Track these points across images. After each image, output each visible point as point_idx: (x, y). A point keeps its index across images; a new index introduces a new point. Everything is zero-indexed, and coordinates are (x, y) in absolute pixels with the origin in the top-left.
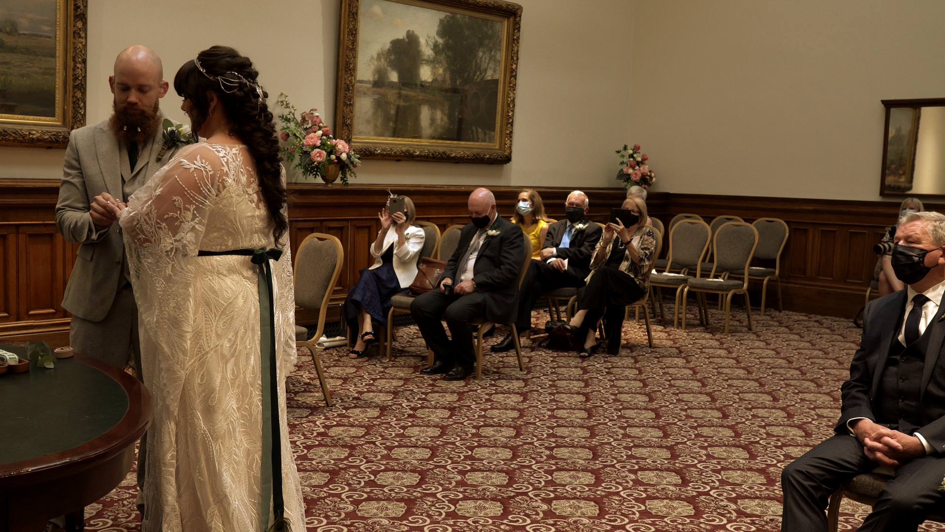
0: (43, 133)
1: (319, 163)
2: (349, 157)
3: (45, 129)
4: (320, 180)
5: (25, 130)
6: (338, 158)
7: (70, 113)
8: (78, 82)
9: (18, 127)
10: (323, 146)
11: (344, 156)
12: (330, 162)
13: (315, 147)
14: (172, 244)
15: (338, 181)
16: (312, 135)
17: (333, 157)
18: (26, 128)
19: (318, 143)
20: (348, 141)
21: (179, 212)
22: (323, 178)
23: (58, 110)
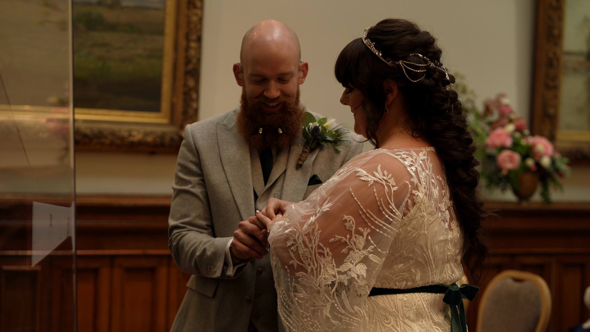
0: (146, 134)
1: (510, 171)
2: (553, 162)
3: (148, 129)
4: (509, 196)
5: (123, 131)
6: (538, 164)
7: (180, 108)
8: (190, 67)
9: (115, 128)
10: (516, 146)
11: (546, 161)
12: (525, 169)
13: (502, 148)
14: (335, 276)
15: (537, 197)
16: (499, 131)
17: (530, 162)
18: (125, 127)
19: (509, 142)
20: (552, 138)
21: (348, 236)
22: (516, 192)
23: (165, 104)
